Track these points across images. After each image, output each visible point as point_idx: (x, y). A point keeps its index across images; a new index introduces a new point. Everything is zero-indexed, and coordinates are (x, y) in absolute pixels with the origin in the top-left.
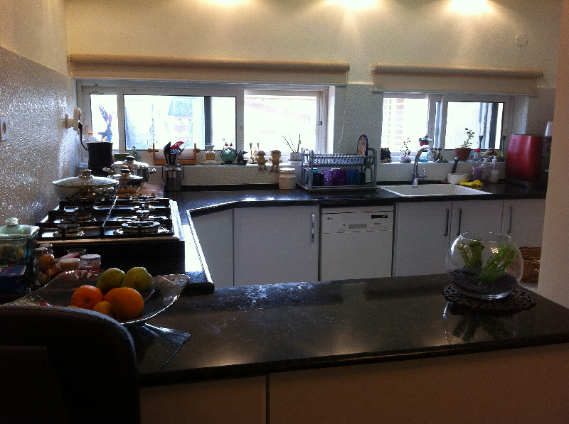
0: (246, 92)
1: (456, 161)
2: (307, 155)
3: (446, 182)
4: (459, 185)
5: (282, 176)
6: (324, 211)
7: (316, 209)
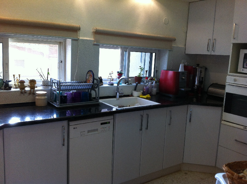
0: (10, 40)
1: (137, 84)
2: (54, 83)
3: (132, 95)
4: (139, 97)
5: (37, 97)
6: (71, 123)
7: (65, 123)
